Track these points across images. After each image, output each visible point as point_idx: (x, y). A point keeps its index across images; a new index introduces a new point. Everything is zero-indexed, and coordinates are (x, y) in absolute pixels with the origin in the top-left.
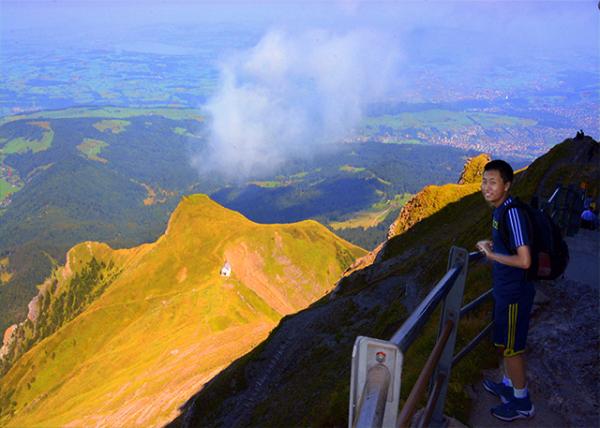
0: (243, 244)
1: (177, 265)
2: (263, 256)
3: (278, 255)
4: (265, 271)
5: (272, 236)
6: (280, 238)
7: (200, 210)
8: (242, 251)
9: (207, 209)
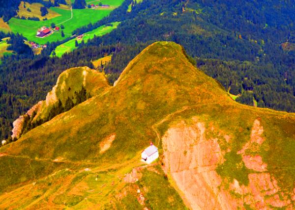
0: (199, 125)
1: (105, 129)
2: (223, 148)
3: (248, 153)
4: (219, 171)
5: (249, 124)
6: (261, 131)
7: (162, 66)
8: (194, 134)
9: (171, 67)
